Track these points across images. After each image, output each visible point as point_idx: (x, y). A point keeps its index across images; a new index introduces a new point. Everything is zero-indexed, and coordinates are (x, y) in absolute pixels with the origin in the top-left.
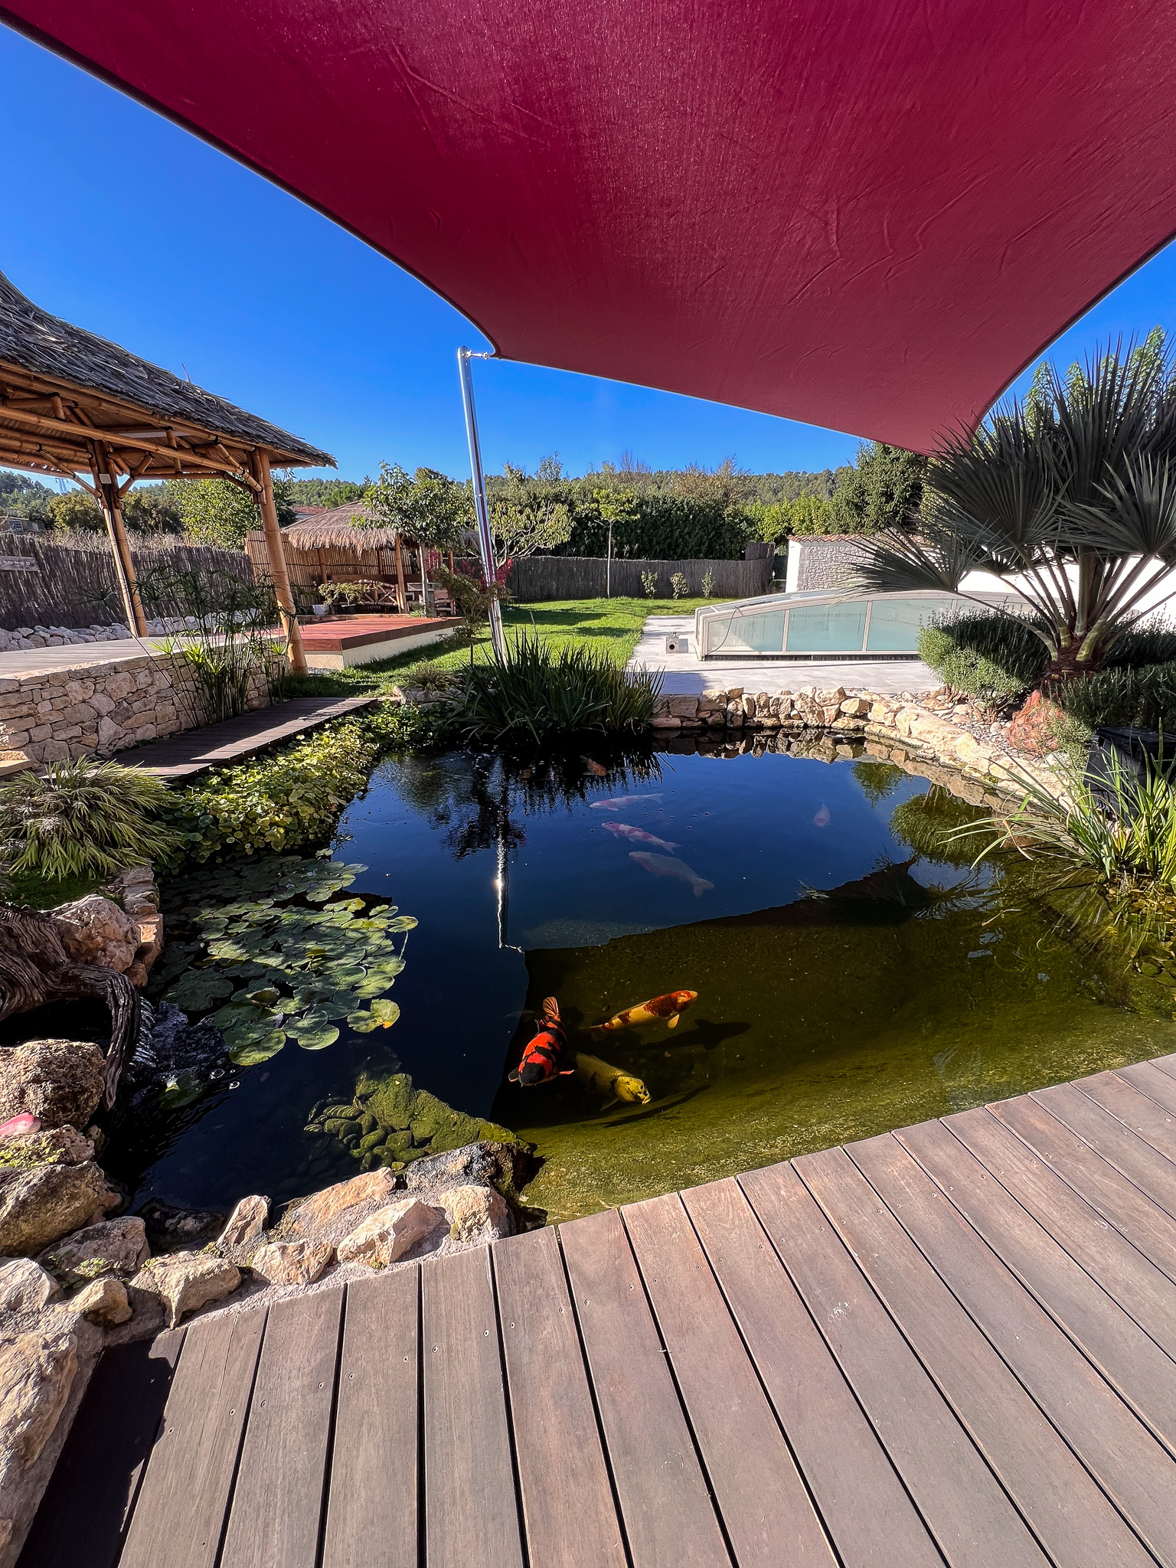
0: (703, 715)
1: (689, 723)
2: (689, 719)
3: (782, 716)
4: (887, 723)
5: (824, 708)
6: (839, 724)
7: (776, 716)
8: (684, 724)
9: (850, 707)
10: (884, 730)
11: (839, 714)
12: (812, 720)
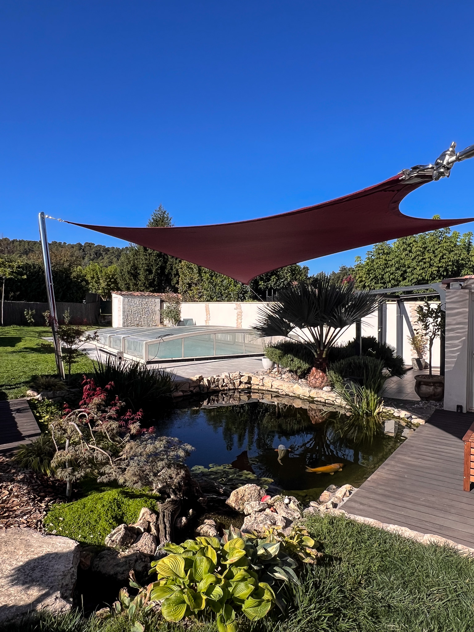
0: (192, 389)
1: (187, 393)
2: (186, 391)
3: (220, 386)
4: (260, 384)
5: (235, 381)
6: (242, 387)
7: (218, 386)
8: (185, 394)
9: (244, 379)
10: (260, 387)
11: (241, 383)
12: (231, 386)
